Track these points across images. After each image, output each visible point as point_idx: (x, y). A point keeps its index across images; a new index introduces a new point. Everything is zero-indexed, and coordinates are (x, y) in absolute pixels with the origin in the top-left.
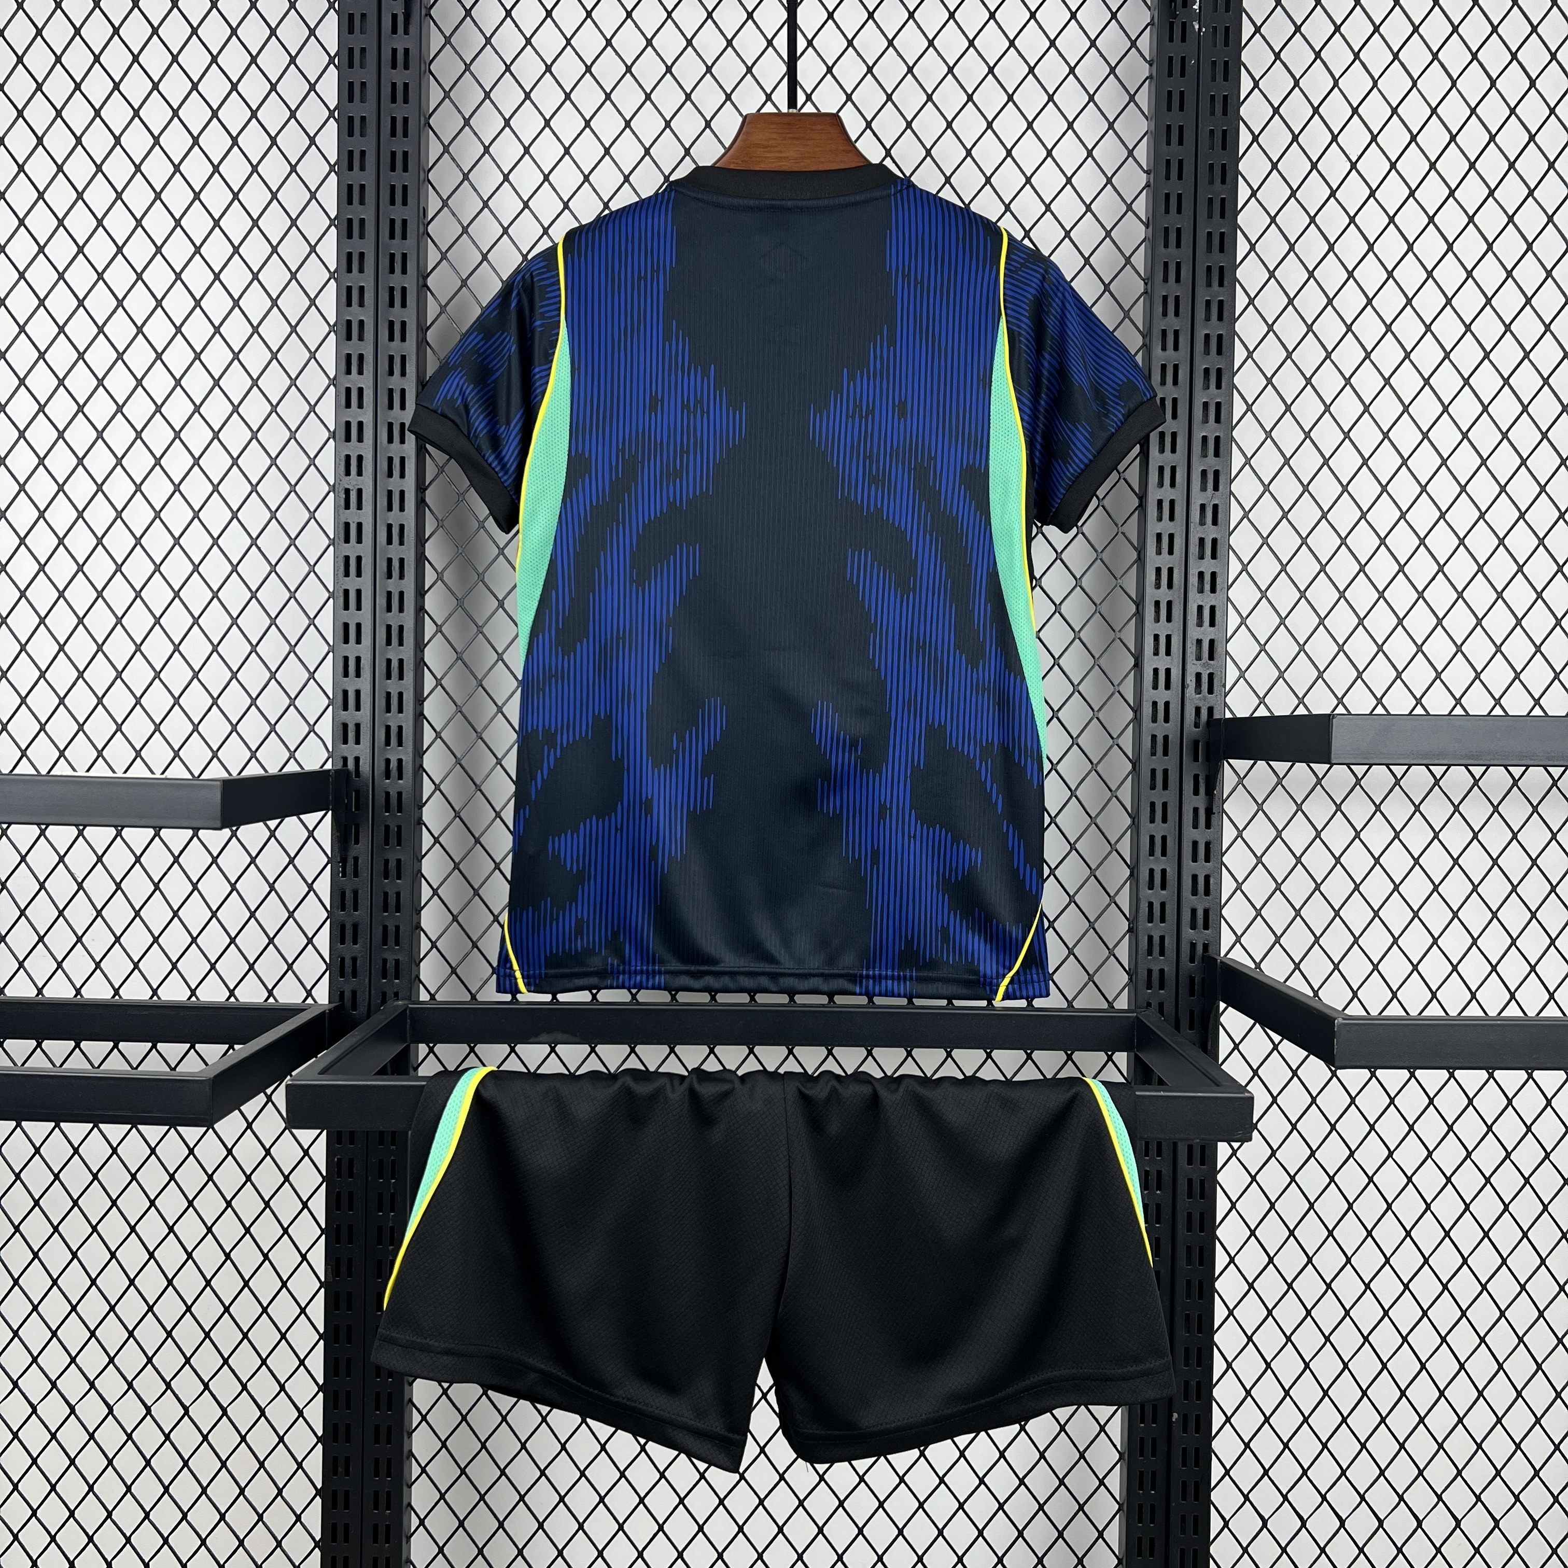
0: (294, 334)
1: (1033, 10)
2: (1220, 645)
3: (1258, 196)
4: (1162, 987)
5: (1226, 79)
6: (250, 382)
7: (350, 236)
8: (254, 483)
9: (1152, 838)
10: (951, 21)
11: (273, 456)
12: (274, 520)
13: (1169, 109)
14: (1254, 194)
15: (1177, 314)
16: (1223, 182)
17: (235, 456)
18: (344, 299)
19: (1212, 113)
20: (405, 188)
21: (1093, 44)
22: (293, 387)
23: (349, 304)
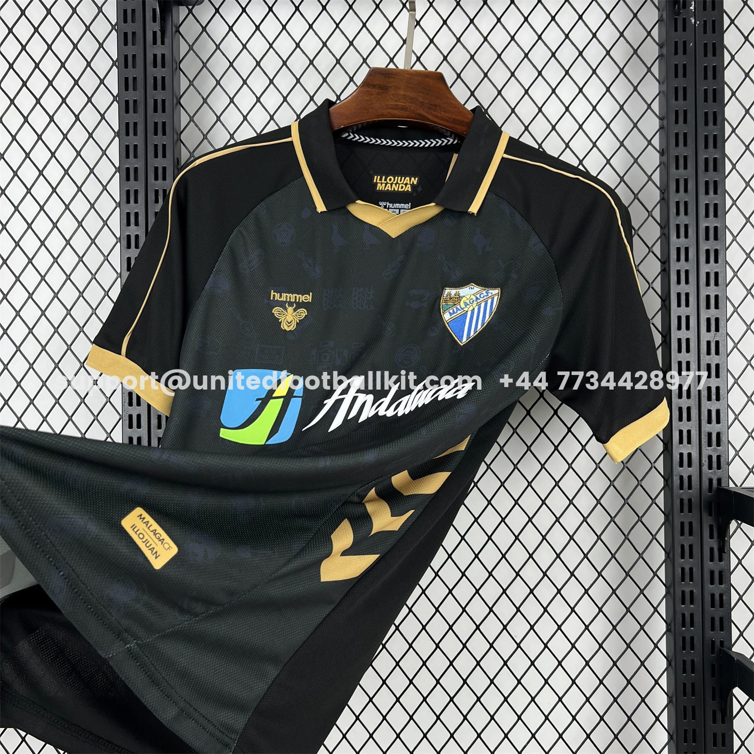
0: (93, 245)
1: (581, 14)
2: (724, 436)
3: (736, 132)
4: (693, 672)
5: (714, 55)
6: (66, 277)
7: (128, 179)
8: (69, 344)
9: (683, 569)
10: (526, 23)
11: (81, 326)
12: (82, 368)
13: (676, 76)
14: (734, 131)
15: (686, 213)
16: (715, 124)
17: (56, 327)
18: (125, 221)
19: (706, 78)
20: (164, 146)
21: (622, 34)
22: (94, 279)
23: (128, 224)
